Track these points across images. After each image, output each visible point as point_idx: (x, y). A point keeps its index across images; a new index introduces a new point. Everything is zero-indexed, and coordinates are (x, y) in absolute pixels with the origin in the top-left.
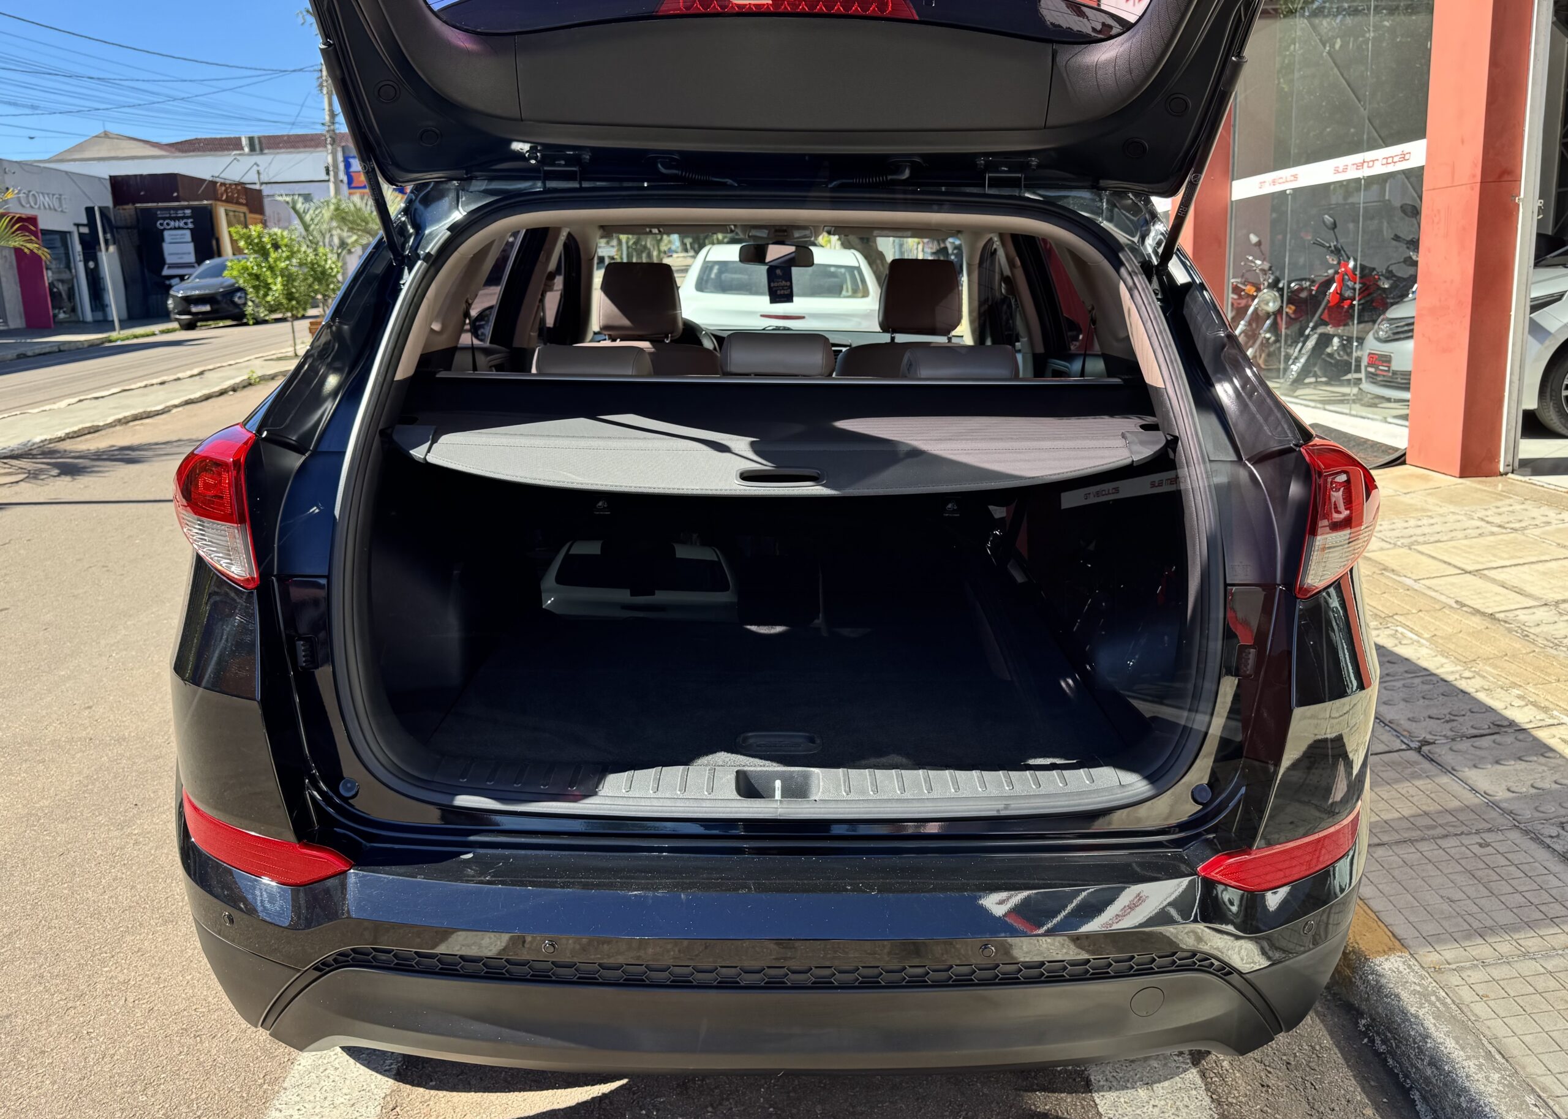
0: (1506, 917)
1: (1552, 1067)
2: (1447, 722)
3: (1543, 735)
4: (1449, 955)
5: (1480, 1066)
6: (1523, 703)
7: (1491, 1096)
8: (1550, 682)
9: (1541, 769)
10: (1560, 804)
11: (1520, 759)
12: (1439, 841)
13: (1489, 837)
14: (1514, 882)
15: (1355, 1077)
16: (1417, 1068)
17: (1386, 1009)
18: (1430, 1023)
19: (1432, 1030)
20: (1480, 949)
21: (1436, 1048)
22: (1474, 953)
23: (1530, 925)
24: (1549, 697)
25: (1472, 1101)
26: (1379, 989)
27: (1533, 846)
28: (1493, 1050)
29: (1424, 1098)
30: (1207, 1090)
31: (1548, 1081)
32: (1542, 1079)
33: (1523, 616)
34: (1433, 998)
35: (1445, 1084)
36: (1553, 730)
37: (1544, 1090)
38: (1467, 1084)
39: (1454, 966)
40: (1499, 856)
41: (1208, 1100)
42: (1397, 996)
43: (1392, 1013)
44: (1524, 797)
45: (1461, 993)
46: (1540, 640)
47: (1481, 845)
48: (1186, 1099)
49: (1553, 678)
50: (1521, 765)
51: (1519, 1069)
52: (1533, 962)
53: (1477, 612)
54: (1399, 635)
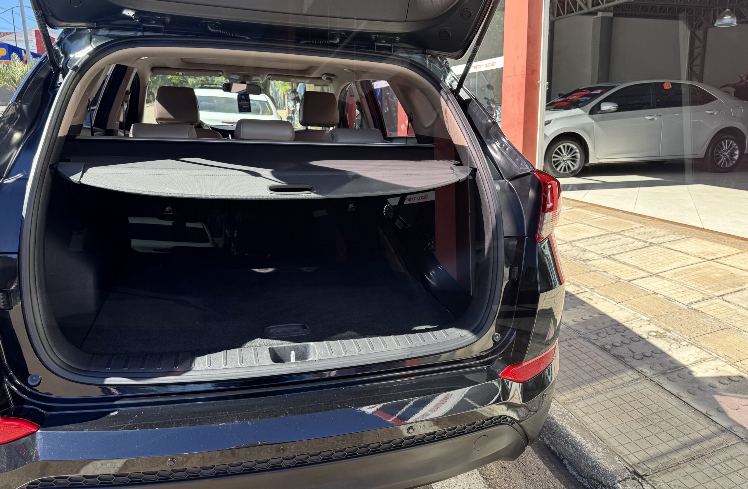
0: (586, 377)
1: (621, 442)
3: (580, 296)
4: (569, 396)
5: (593, 445)
6: (569, 284)
7: (601, 459)
8: (577, 275)
9: (583, 311)
10: (594, 326)
11: (574, 307)
13: (571, 342)
14: (586, 361)
15: (539, 457)
16: (565, 450)
17: (548, 424)
18: (568, 428)
19: (570, 431)
20: (580, 392)
21: (573, 440)
22: (578, 394)
23: (596, 379)
24: (578, 281)
25: (593, 462)
27: (589, 344)
28: (596, 437)
29: (570, 463)
30: (481, 474)
31: (621, 448)
32: (618, 448)
34: (567, 417)
35: (580, 456)
36: (583, 294)
37: (620, 453)
38: (590, 455)
39: (571, 401)
40: (577, 350)
41: (482, 478)
42: (552, 417)
43: (551, 426)
44: (579, 324)
45: (577, 413)
46: (568, 258)
47: (569, 346)
48: (472, 480)
49: (578, 273)
50: (575, 310)
51: (609, 445)
52: (601, 395)
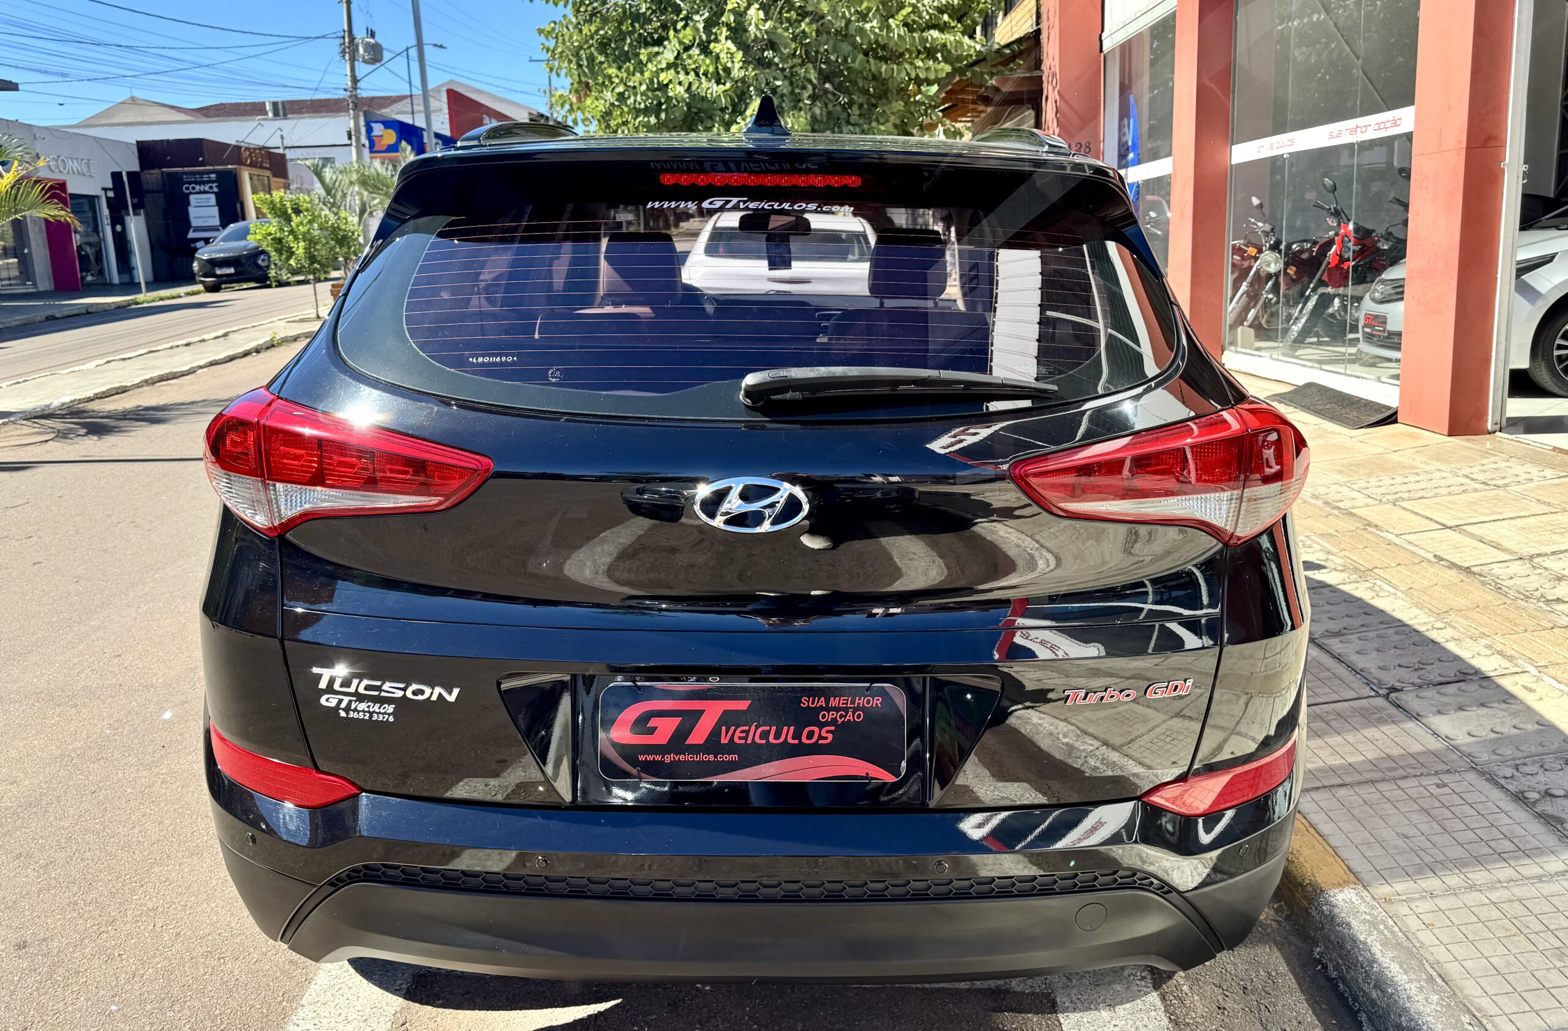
0: (1456, 852)
1: (1488, 989)
2: (1416, 670)
3: (1506, 683)
4: (1399, 887)
5: (1421, 989)
6: (1489, 652)
7: (1429, 1015)
8: (1518, 633)
9: (1501, 714)
10: (1517, 748)
11: (1483, 705)
12: (1399, 782)
13: (1446, 778)
14: (1466, 820)
15: (1307, 1001)
16: (1364, 991)
17: (1337, 937)
18: (1377, 949)
19: (1378, 955)
20: (1431, 883)
21: (1381, 972)
22: (1424, 885)
23: (1479, 861)
24: (1515, 647)
25: (1412, 1020)
26: (1332, 918)
27: (1488, 787)
28: (1434, 974)
29: (1370, 1020)
30: (1166, 1011)
31: (1485, 1002)
32: (1478, 1000)
33: (1497, 570)
34: (1382, 927)
35: (1388, 1005)
36: (1517, 678)
37: (1479, 1010)
38: (1408, 1005)
39: (1403, 897)
40: (1455, 796)
41: (1166, 1020)
42: (1348, 924)
43: (1343, 940)
44: (1485, 742)
45: (1409, 922)
46: (1511, 592)
47: (1438, 786)
48: (1146, 1019)
49: (1520, 629)
50: (1483, 711)
51: (1457, 991)
52: (1479, 894)
53: (1453, 565)
54: (1377, 588)
